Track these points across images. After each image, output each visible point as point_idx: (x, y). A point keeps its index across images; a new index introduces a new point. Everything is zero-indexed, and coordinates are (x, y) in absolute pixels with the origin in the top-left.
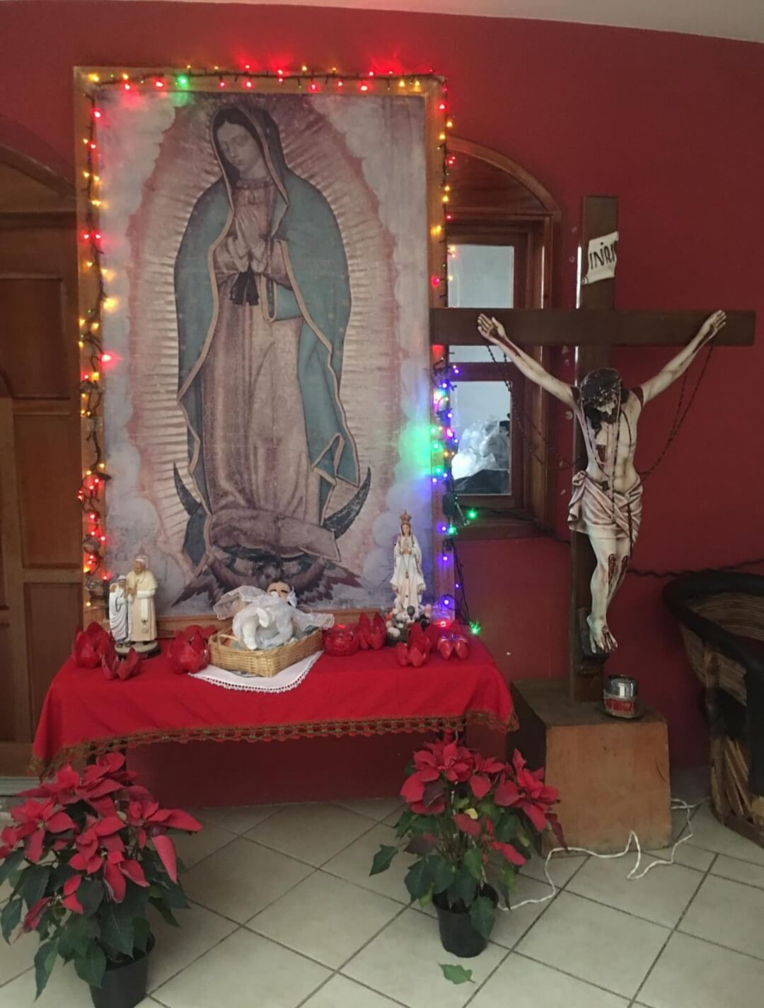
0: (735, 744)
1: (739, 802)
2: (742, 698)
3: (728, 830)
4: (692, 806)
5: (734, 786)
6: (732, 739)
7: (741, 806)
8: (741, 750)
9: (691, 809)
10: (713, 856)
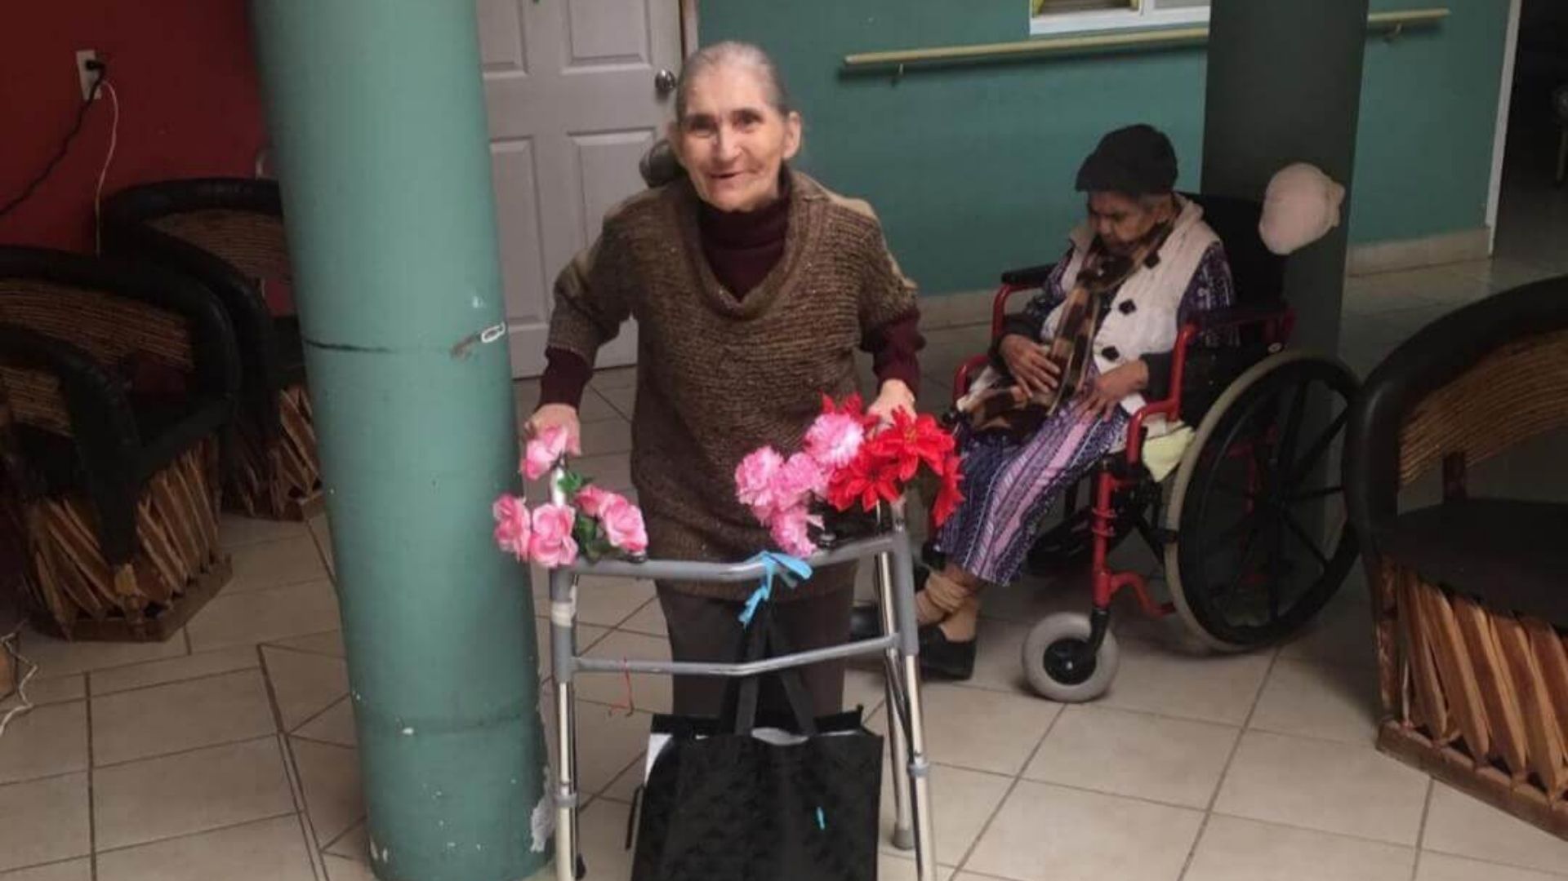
0: (63, 508)
1: (89, 591)
2: (62, 424)
3: (79, 644)
4: (11, 635)
5: (76, 570)
6: (55, 499)
7: (93, 597)
8: (78, 512)
9: (10, 641)
10: (82, 679)
